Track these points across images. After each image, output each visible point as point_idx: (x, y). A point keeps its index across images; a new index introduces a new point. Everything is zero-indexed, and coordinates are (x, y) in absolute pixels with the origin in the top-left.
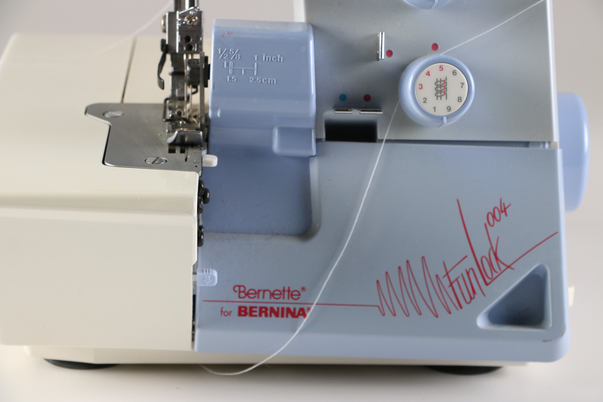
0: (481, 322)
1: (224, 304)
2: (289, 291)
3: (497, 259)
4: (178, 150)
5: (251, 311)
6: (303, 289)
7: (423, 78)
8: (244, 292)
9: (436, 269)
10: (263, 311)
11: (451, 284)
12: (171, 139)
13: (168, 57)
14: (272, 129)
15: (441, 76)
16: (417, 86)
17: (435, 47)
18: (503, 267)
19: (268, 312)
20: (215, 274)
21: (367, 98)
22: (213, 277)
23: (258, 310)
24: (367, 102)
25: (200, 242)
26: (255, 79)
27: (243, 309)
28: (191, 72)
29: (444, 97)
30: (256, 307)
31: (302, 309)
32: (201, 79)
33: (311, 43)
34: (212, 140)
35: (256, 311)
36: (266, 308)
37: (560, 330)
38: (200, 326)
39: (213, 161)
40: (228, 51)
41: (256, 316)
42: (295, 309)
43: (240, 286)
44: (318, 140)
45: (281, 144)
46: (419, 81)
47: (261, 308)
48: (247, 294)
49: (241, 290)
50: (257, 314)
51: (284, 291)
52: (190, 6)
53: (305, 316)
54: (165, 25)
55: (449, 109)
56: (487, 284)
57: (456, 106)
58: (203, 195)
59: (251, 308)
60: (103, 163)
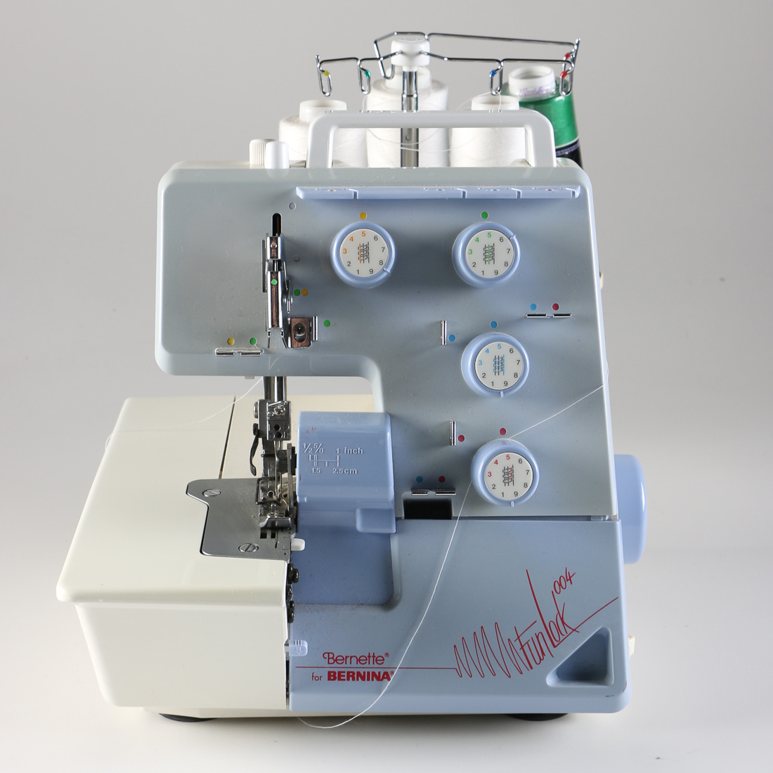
0: (551, 680)
1: (315, 670)
2: (374, 657)
3: (563, 623)
4: (269, 536)
5: (340, 676)
6: (387, 654)
7: (491, 466)
8: (333, 658)
9: (507, 633)
10: (351, 676)
11: (522, 647)
12: (263, 524)
13: (260, 440)
14: (354, 511)
15: (508, 464)
16: (487, 474)
17: (503, 431)
18: (569, 631)
19: (356, 676)
20: (306, 645)
21: (442, 479)
22: (303, 649)
23: (346, 674)
24: (442, 483)
25: (290, 619)
26: (338, 470)
27: (332, 674)
28: (280, 463)
29: (511, 484)
30: (344, 672)
31: (386, 673)
32: (289, 468)
33: (389, 434)
34: (301, 522)
35: (344, 676)
36: (353, 673)
37: (621, 686)
38: (293, 690)
39: (300, 544)
40: (312, 445)
41: (344, 680)
42: (379, 673)
43: (329, 653)
44: (397, 519)
45: (364, 524)
46: (488, 469)
47: (348, 673)
48: (336, 660)
49: (329, 656)
50: (346, 678)
51: (369, 656)
52: (279, 400)
53: (389, 679)
54: (256, 411)
55: (516, 494)
56: (555, 646)
57: (522, 492)
58: (292, 577)
59: (339, 673)
60: (201, 552)
